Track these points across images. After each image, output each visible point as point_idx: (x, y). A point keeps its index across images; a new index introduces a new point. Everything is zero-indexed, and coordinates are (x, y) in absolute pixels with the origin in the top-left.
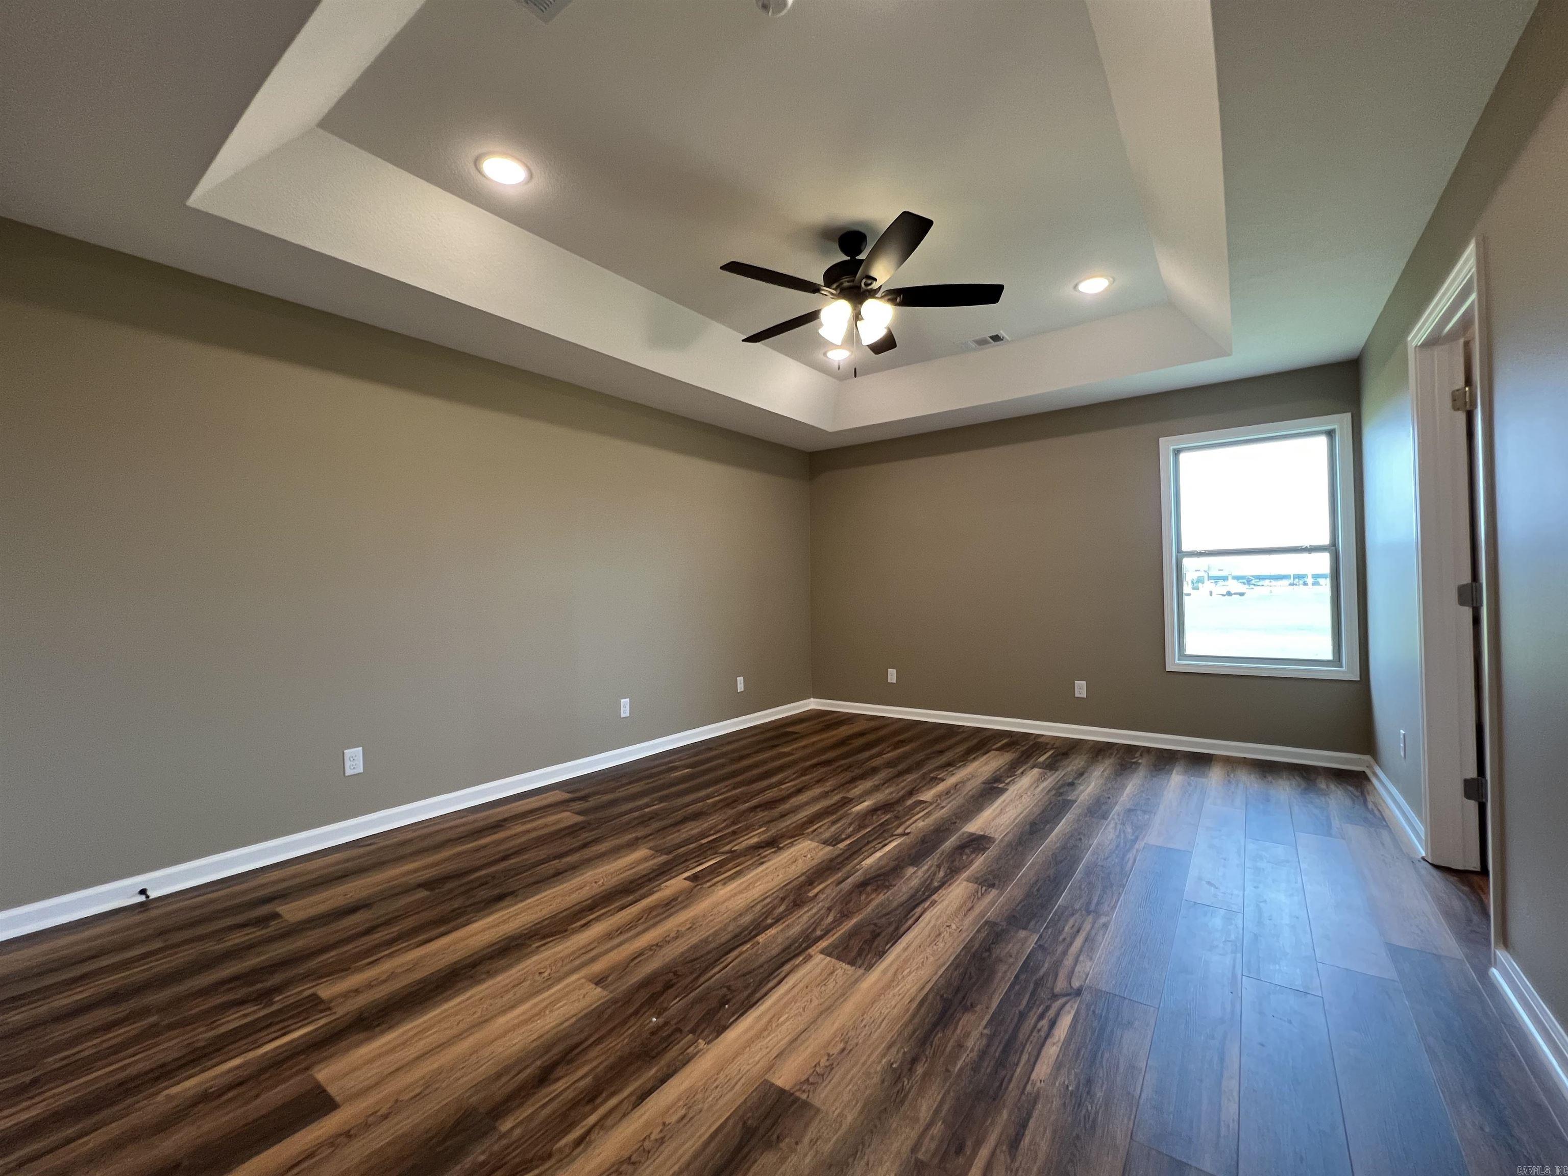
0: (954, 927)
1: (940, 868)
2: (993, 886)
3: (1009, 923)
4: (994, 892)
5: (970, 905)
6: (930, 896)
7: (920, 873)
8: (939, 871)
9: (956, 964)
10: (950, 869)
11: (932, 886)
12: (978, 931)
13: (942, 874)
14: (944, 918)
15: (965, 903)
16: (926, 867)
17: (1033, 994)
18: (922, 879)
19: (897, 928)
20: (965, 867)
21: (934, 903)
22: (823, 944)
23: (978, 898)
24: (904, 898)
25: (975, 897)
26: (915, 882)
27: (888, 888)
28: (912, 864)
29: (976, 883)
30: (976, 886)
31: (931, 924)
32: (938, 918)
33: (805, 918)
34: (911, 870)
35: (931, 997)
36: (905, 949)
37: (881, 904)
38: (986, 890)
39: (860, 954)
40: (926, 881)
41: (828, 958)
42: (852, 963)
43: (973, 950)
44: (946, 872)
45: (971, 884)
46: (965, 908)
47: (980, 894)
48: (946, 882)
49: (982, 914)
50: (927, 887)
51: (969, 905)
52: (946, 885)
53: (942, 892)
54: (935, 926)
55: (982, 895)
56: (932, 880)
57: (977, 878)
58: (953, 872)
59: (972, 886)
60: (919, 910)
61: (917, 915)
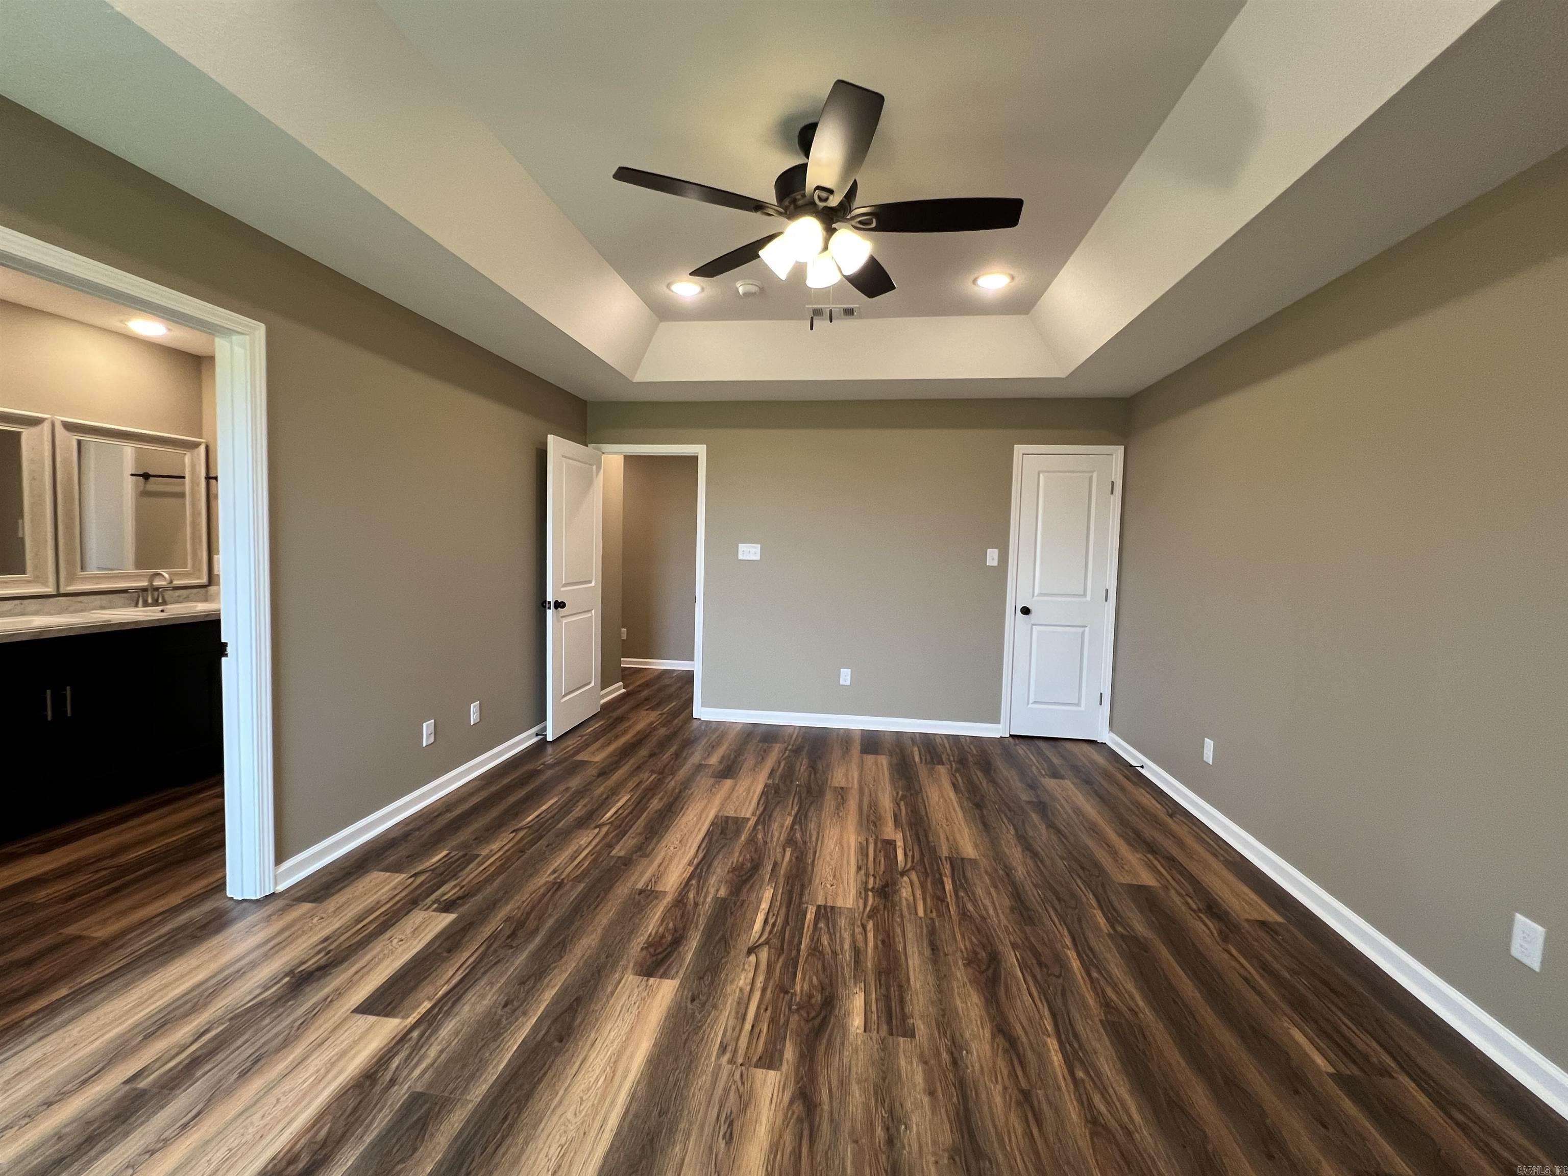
0: (672, 848)
1: (695, 902)
2: (641, 892)
3: (631, 859)
4: (640, 886)
5: (660, 868)
6: (695, 869)
7: (712, 891)
8: (694, 897)
9: (667, 827)
10: (683, 904)
11: (696, 879)
12: (653, 849)
13: (691, 895)
14: (679, 853)
15: (665, 869)
16: (709, 899)
17: (623, 822)
18: (707, 884)
19: (711, 840)
20: (668, 910)
21: (690, 863)
22: (751, 823)
23: (654, 876)
24: (716, 863)
25: (657, 878)
26: (713, 880)
27: (734, 870)
28: (724, 900)
29: (657, 892)
30: (657, 889)
31: (688, 847)
32: (683, 854)
33: (776, 834)
34: (722, 893)
35: (678, 811)
36: (700, 830)
37: (731, 853)
38: (647, 886)
39: (727, 822)
40: (704, 884)
41: (742, 816)
42: (727, 817)
43: (657, 836)
44: (687, 898)
45: (662, 889)
46: (665, 864)
47: (653, 880)
48: (684, 887)
49: (652, 862)
50: (701, 877)
51: (662, 868)
52: (684, 882)
53: (687, 875)
54: (686, 846)
55: (651, 880)
56: (698, 885)
57: (656, 898)
58: (680, 901)
59: (660, 888)
60: (700, 856)
61: (701, 851)
